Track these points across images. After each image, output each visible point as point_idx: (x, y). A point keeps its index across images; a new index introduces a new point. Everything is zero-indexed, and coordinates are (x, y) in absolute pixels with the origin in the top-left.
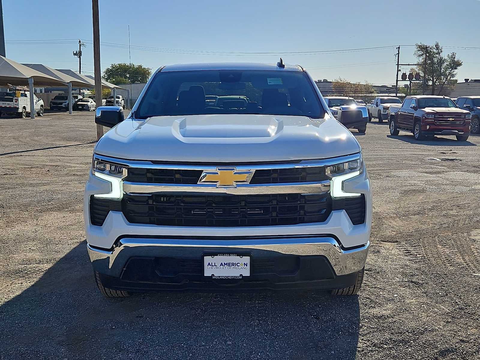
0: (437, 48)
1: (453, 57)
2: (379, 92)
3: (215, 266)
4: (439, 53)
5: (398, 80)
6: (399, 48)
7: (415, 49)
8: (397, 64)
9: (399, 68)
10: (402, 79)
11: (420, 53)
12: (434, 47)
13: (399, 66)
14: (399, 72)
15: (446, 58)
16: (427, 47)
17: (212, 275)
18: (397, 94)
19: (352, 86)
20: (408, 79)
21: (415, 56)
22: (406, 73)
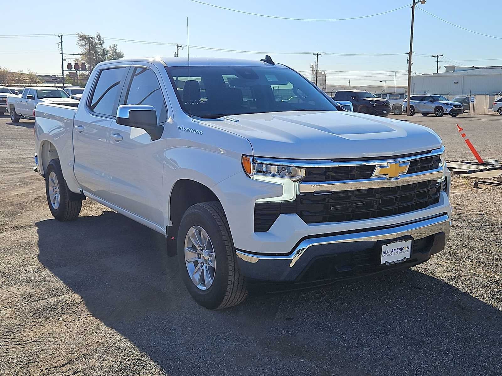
0: (99, 39)
1: (114, 48)
2: (45, 82)
3: (388, 253)
4: (102, 44)
5: (64, 69)
6: (61, 36)
7: (77, 39)
8: (61, 53)
9: (63, 57)
10: (68, 68)
11: (83, 43)
12: (96, 37)
13: (63, 55)
14: (64, 61)
15: (108, 49)
16: (89, 38)
17: (386, 262)
18: (65, 84)
19: (14, 74)
20: (75, 68)
21: (78, 46)
22: (71, 63)
